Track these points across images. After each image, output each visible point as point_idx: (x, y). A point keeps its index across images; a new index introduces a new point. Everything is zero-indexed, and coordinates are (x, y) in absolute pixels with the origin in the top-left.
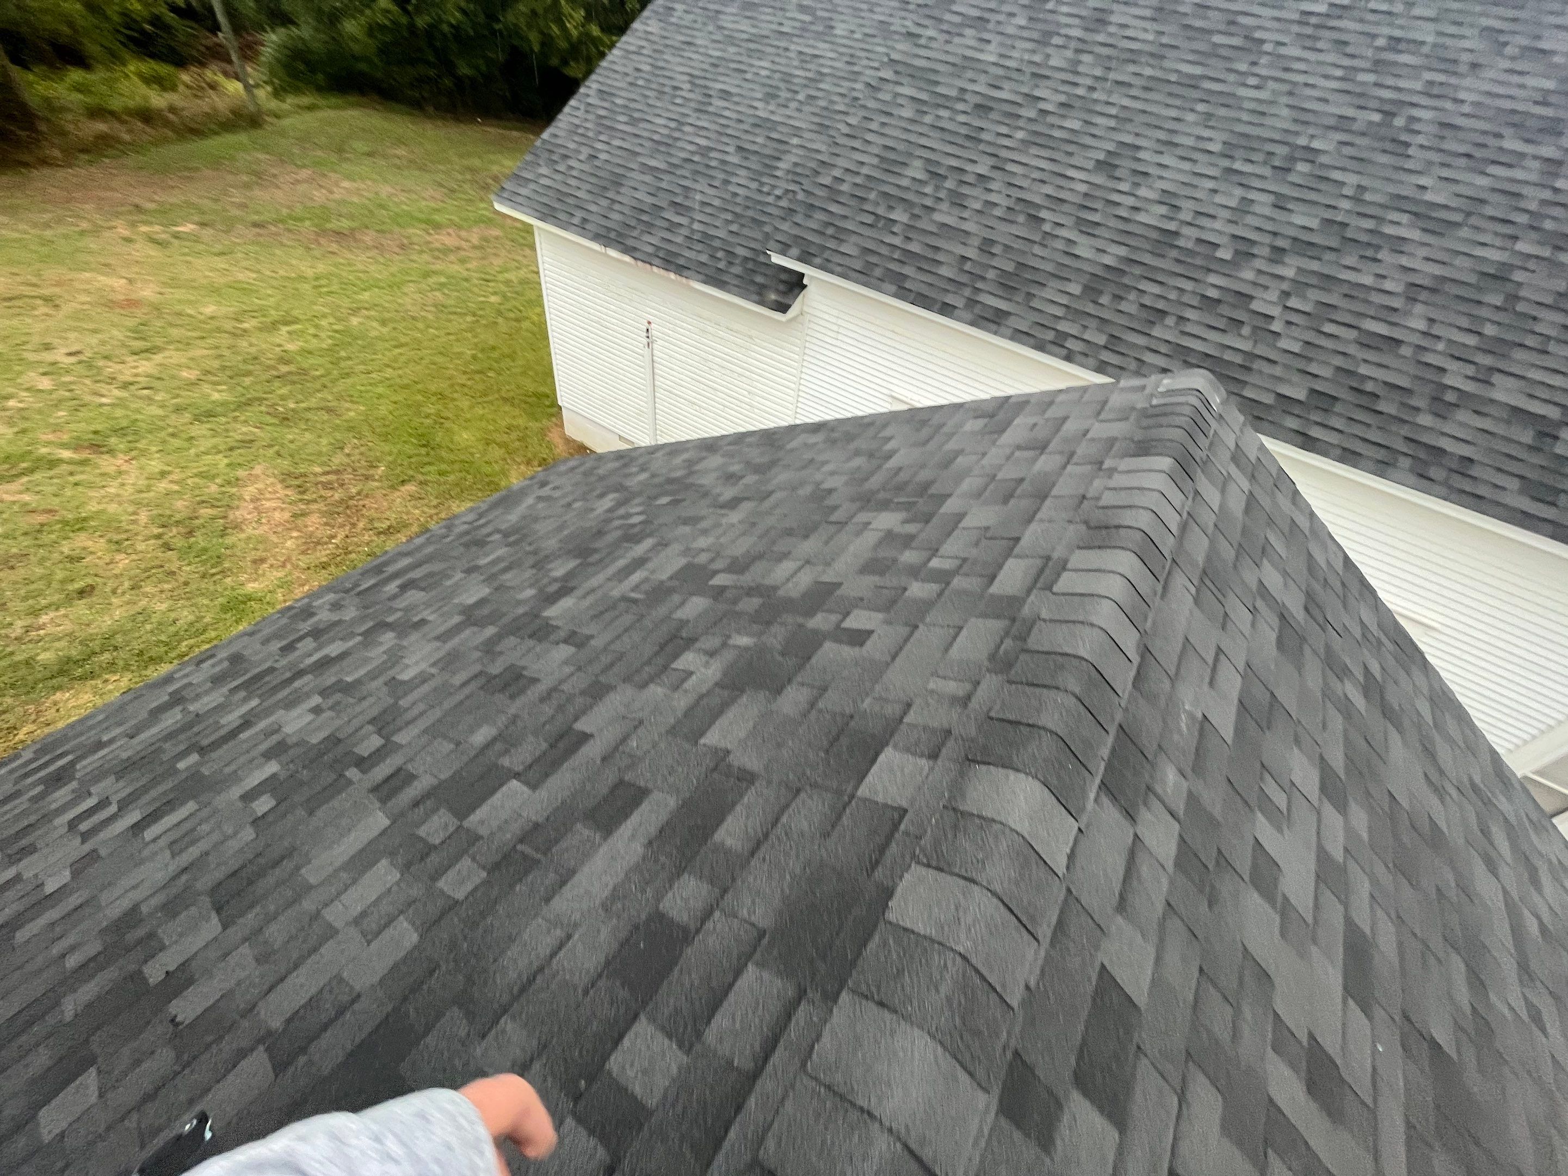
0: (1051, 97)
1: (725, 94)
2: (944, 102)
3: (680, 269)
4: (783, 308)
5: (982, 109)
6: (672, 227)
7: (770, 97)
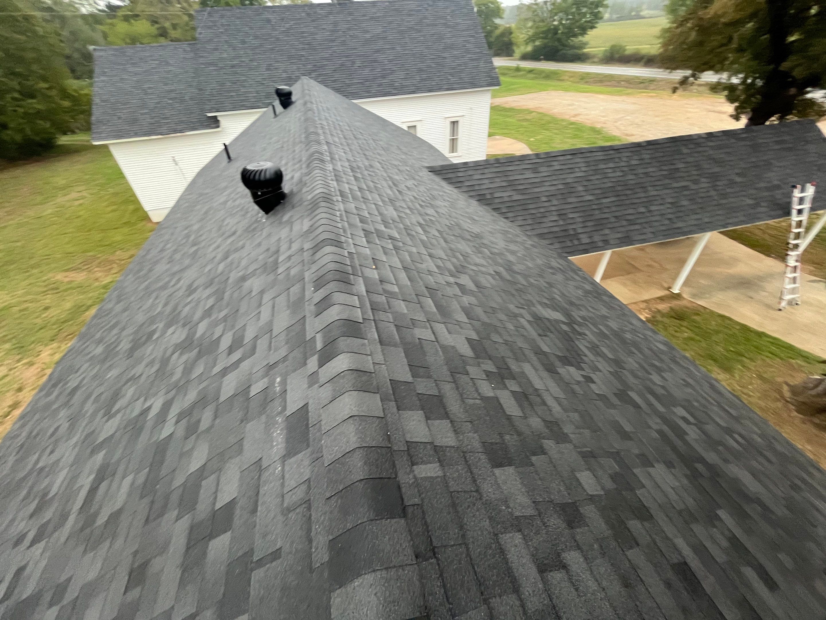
0: (247, 60)
1: (150, 88)
2: (222, 68)
3: (181, 131)
4: (218, 127)
5: (233, 66)
6: (167, 123)
7: (166, 84)
